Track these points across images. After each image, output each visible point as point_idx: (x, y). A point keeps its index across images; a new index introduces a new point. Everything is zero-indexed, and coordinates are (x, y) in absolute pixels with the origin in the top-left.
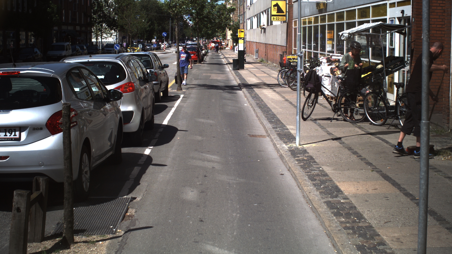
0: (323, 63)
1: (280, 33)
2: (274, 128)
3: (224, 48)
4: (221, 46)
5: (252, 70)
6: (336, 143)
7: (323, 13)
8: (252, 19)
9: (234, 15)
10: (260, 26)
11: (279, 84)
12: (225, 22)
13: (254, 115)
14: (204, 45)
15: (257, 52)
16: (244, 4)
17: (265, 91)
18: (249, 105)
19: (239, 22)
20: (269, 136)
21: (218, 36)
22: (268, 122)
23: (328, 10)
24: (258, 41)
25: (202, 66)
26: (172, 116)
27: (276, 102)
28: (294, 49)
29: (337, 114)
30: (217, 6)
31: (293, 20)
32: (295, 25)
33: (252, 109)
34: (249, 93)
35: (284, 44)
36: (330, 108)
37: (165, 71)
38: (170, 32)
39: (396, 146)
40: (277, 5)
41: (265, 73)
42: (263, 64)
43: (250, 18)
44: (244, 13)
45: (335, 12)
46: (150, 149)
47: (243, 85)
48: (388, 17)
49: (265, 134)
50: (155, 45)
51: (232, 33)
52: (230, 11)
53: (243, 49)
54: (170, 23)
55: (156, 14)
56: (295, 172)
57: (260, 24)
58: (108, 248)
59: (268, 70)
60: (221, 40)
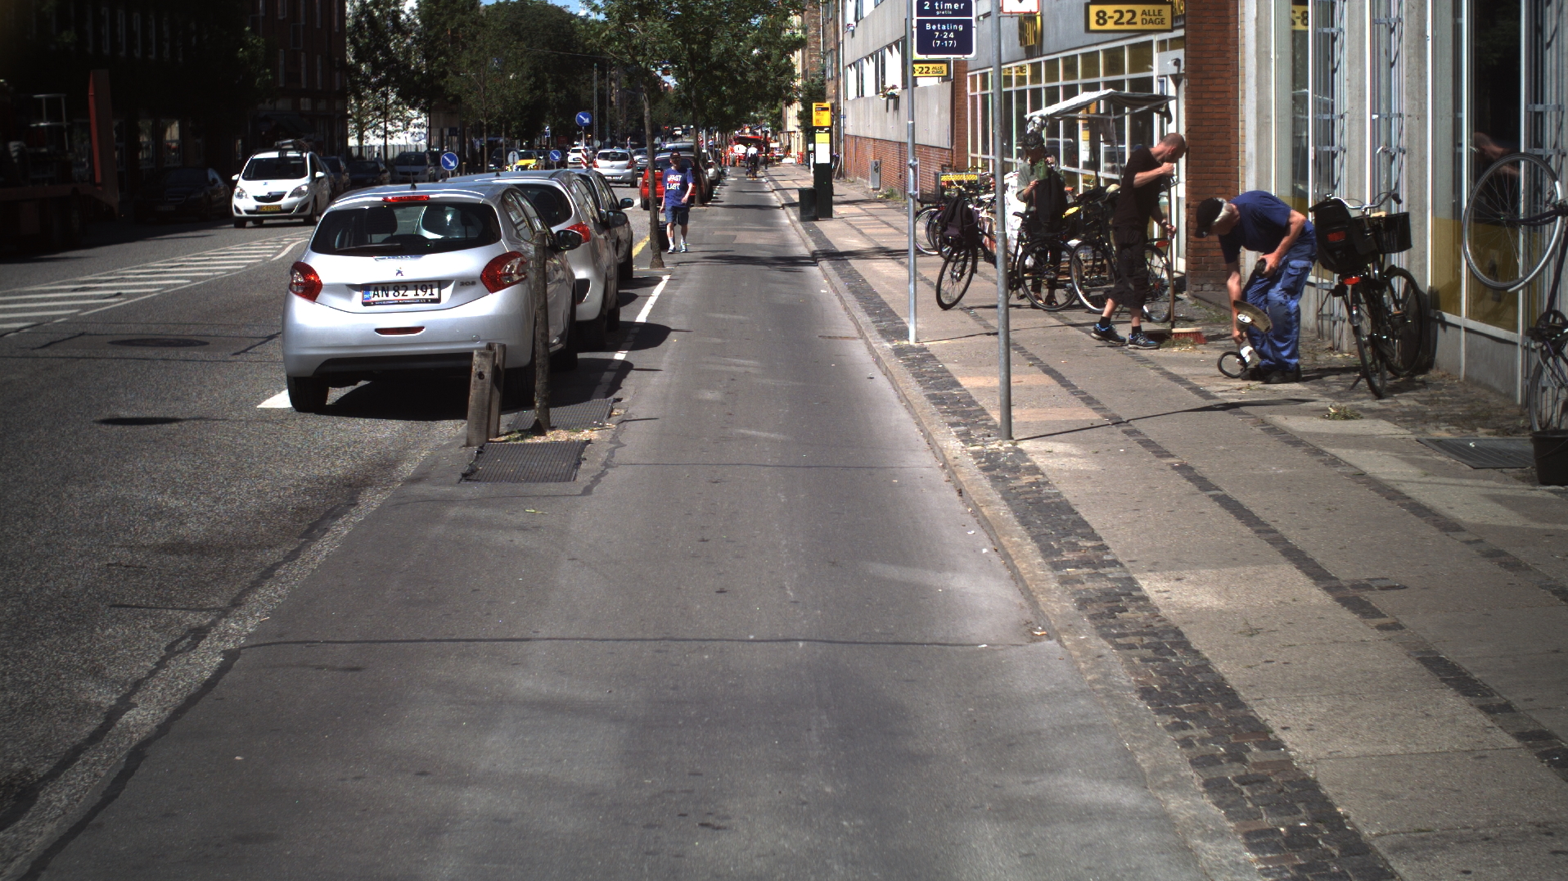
1: (937, 110)
2: (874, 322)
3: (778, 161)
4: (766, 153)
5: (856, 220)
6: (993, 338)
7: (1035, 57)
8: (862, 66)
9: (805, 54)
10: (884, 89)
11: (916, 249)
12: (775, 80)
13: (839, 306)
14: (711, 152)
15: (877, 169)
16: (837, 16)
18: (830, 290)
19: (824, 74)
20: (862, 336)
21: (755, 120)
22: (865, 314)
23: (1045, 50)
24: (878, 136)
25: (708, 213)
26: (652, 310)
27: (896, 283)
28: (972, 158)
31: (968, 74)
32: (974, 88)
33: (836, 300)
34: (834, 269)
35: (945, 142)
37: (625, 215)
38: (596, 108)
41: (889, 225)
42: (890, 205)
43: (854, 64)
44: (838, 45)
45: (1059, 55)
46: (623, 353)
47: (823, 254)
48: (1155, 73)
49: (855, 333)
50: (557, 154)
51: (801, 109)
52: (792, 47)
53: (827, 161)
54: (595, 77)
55: (547, 50)
56: (893, 371)
57: (883, 83)
58: (599, 434)
59: (898, 218)
60: (767, 132)
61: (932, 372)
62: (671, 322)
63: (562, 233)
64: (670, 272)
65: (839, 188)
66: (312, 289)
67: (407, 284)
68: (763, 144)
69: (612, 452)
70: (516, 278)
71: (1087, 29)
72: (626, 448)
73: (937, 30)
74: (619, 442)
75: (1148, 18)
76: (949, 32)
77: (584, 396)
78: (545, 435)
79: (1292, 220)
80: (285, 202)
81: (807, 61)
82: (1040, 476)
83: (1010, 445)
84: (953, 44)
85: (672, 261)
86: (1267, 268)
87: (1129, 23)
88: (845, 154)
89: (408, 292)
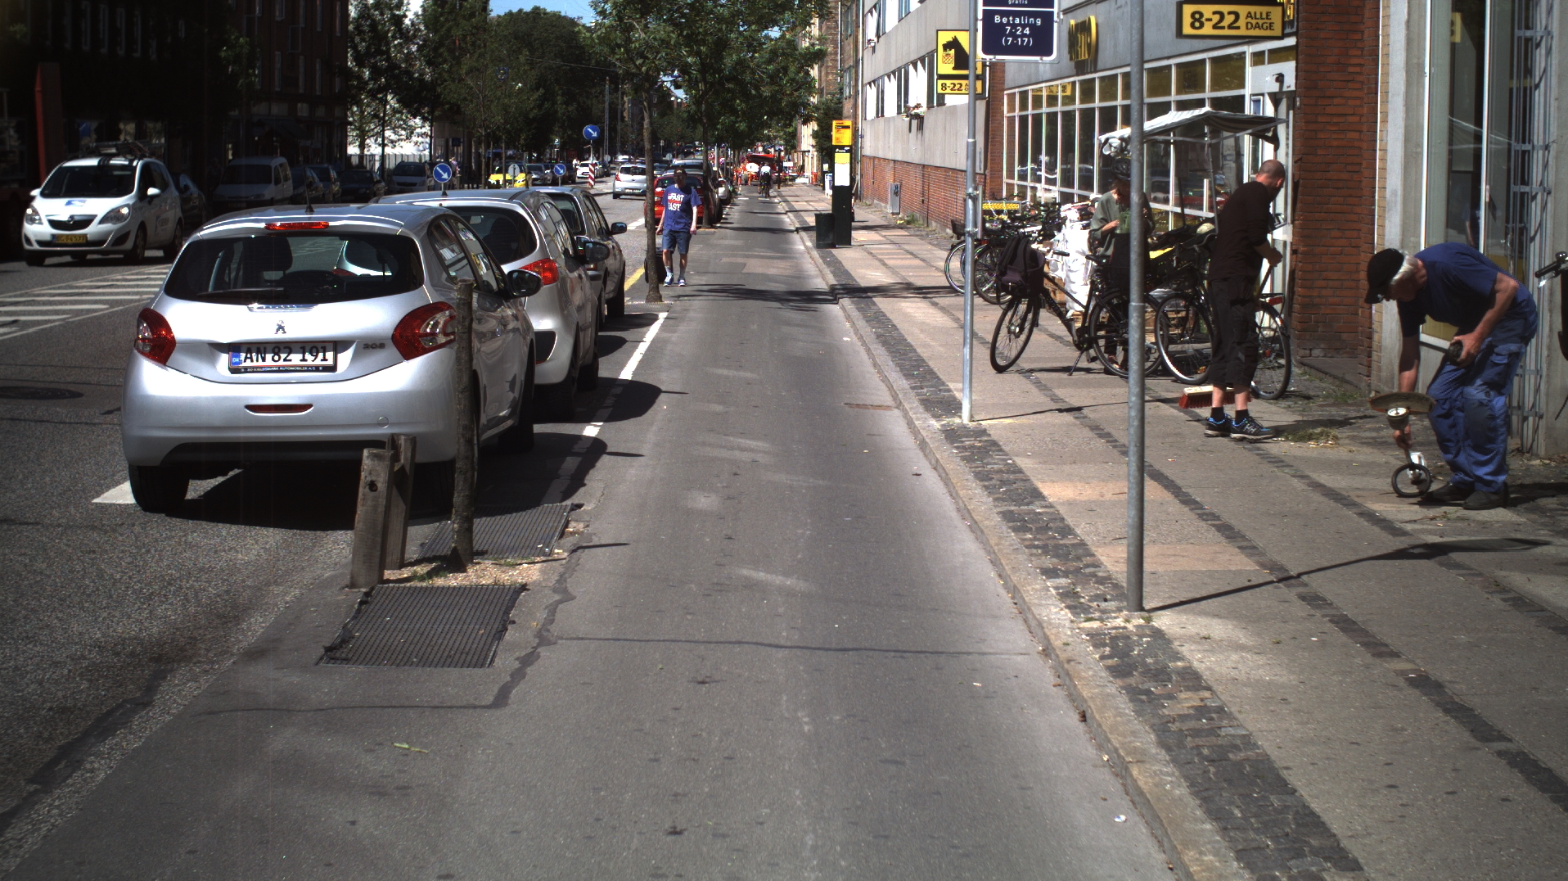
0: (1068, 222)
2: (913, 388)
3: (791, 180)
4: (780, 172)
5: (877, 249)
6: (1068, 418)
7: (1088, 73)
8: (883, 83)
9: (823, 69)
10: (907, 108)
11: (951, 287)
12: (791, 95)
13: (867, 361)
14: (722, 169)
15: (897, 192)
16: (857, 31)
17: (908, 304)
18: (855, 338)
19: (841, 93)
20: (899, 405)
21: (769, 139)
22: (900, 375)
23: (1100, 65)
24: (899, 158)
25: (717, 235)
26: (641, 362)
27: (933, 331)
28: (1007, 184)
29: (1088, 355)
30: (768, 42)
31: (1006, 92)
32: (1011, 109)
33: (862, 350)
34: (857, 309)
35: (977, 167)
36: (1070, 339)
37: (617, 243)
38: (607, 122)
39: (1207, 420)
40: (954, 44)
41: (915, 256)
42: (912, 232)
43: (874, 81)
44: (857, 62)
46: (596, 426)
47: (843, 289)
48: (1247, 91)
49: (889, 401)
50: (562, 168)
51: (816, 128)
52: (810, 59)
53: (847, 183)
54: (607, 92)
55: (558, 62)
56: (947, 467)
57: (906, 101)
58: (542, 571)
59: (924, 247)
60: (780, 151)
61: (1000, 471)
62: (663, 379)
63: (515, 275)
64: (668, 309)
65: (860, 213)
66: (163, 348)
67: (292, 346)
68: (775, 163)
69: (553, 610)
70: (442, 339)
71: (1179, 33)
72: (574, 603)
73: (1008, 24)
74: (565, 591)
75: (1254, 22)
76: (1024, 27)
77: (529, 501)
78: (465, 571)
79: (1500, 286)
80: (92, 230)
81: (823, 79)
82: (1207, 694)
83: (1142, 621)
84: (1029, 41)
85: (672, 294)
86: (1463, 354)
87: (1230, 27)
88: (862, 176)
89: (292, 356)
